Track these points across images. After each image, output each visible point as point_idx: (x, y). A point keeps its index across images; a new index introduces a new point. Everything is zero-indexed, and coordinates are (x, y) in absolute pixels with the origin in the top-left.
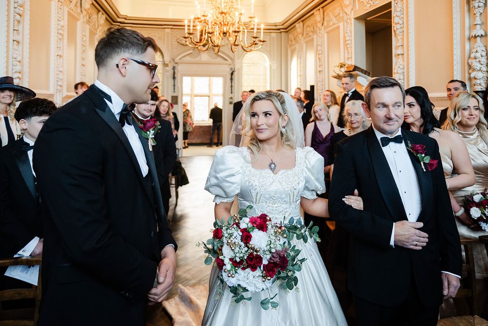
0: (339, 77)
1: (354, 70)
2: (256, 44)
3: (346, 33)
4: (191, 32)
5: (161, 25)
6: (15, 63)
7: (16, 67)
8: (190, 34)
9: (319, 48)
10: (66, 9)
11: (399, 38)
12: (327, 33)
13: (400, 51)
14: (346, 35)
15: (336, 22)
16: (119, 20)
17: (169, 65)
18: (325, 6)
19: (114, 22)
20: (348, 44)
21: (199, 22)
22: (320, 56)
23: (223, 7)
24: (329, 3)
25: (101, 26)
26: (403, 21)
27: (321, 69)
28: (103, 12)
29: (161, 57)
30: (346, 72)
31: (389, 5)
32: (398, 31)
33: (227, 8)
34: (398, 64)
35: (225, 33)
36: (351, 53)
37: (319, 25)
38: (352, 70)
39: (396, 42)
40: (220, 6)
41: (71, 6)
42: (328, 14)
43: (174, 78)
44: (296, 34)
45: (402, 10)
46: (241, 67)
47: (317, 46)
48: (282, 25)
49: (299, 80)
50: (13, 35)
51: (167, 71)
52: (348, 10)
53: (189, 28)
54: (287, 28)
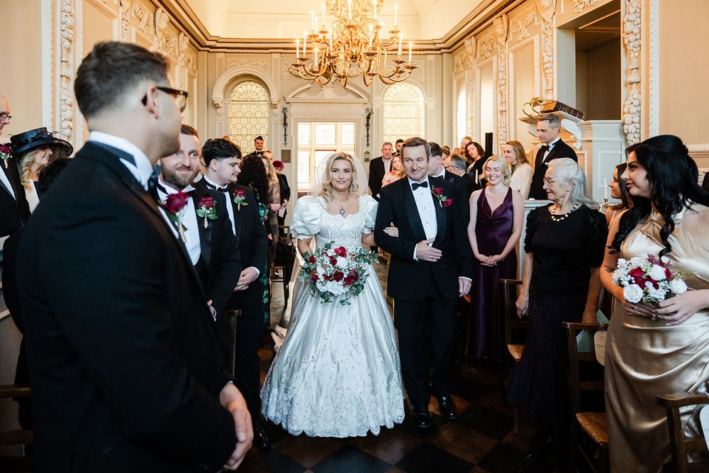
0: (531, 120)
1: (556, 109)
2: (401, 72)
3: (544, 51)
4: (304, 56)
5: (267, 49)
6: (64, 107)
7: (65, 113)
8: (302, 60)
9: (501, 75)
10: (134, 30)
11: (632, 56)
12: (514, 52)
13: (633, 78)
14: (544, 54)
15: (528, 35)
16: (208, 43)
17: (279, 106)
18: (510, 11)
19: (202, 46)
20: (547, 68)
21: (316, 42)
22: (502, 88)
23: (351, 18)
24: (518, 6)
25: (183, 52)
26: (640, 28)
27: (503, 109)
28: (187, 34)
29: (266, 94)
30: (542, 112)
31: (615, 4)
32: (631, 45)
33: (358, 19)
34: (630, 98)
35: (354, 58)
36: (553, 82)
37: (501, 40)
38: (552, 109)
39: (626, 63)
40: (346, 17)
41: (141, 26)
42: (515, 23)
43: (285, 124)
44: (465, 55)
45: (638, 11)
46: (383, 107)
47: (498, 72)
48: (444, 43)
49: (469, 126)
50: (61, 68)
51: (275, 115)
52: (547, 15)
53: (301, 51)
54: (451, 47)
